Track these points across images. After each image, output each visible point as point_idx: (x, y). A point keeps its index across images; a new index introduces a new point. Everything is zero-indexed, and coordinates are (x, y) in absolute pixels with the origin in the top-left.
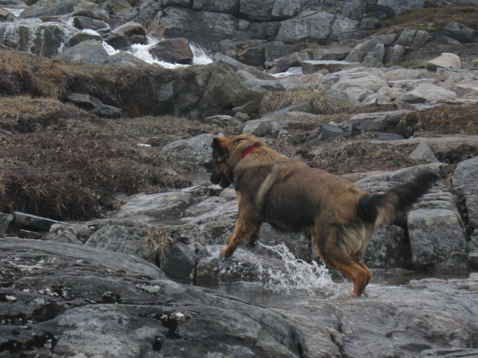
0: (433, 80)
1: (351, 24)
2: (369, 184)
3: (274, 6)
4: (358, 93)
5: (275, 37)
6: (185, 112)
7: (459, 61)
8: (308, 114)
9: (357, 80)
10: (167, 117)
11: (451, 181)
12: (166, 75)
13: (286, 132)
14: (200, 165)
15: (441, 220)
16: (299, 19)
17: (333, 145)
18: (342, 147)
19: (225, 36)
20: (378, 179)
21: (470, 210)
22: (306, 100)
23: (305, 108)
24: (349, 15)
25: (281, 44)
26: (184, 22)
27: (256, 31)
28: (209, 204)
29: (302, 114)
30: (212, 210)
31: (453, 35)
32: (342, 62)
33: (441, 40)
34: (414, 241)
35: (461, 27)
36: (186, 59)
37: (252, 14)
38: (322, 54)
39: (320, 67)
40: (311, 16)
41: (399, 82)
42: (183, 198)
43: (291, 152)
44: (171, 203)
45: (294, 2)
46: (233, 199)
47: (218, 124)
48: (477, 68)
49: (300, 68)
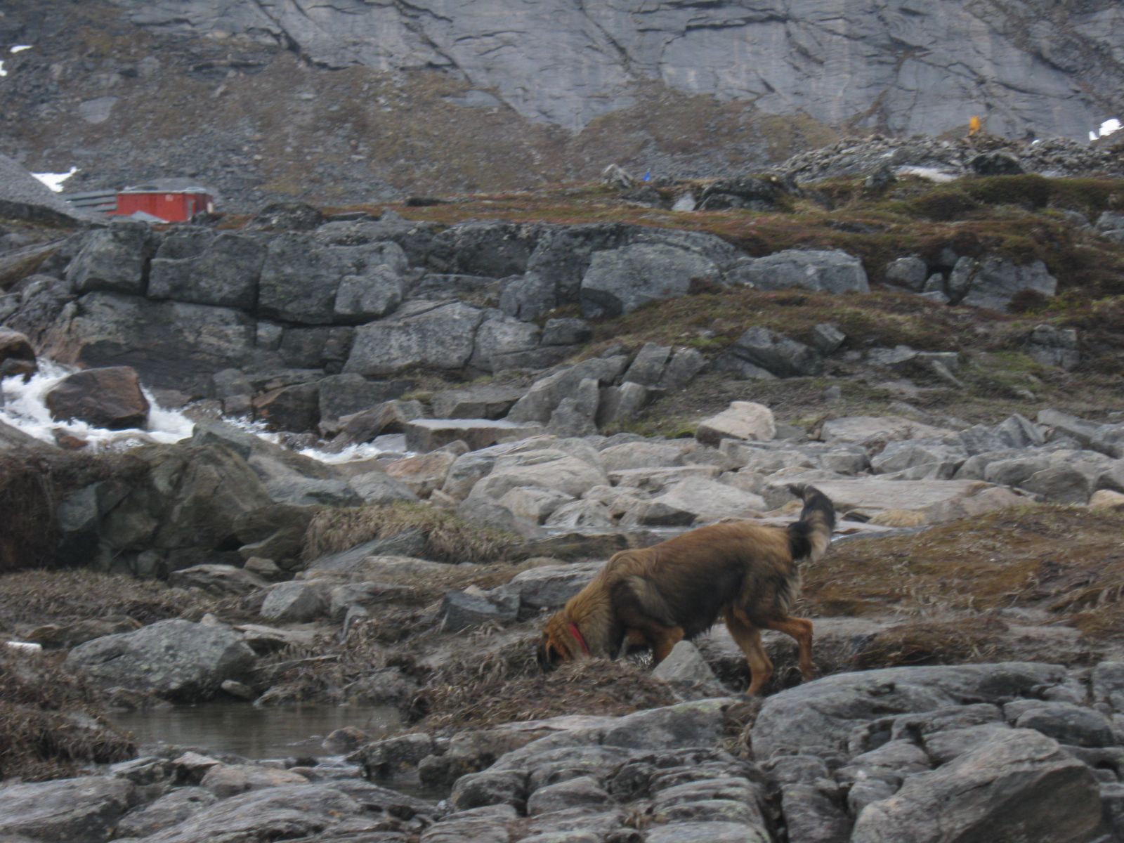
0: (710, 467)
1: (521, 332)
2: (557, 752)
3: (341, 291)
4: (537, 500)
5: (344, 362)
6: (126, 556)
7: (771, 421)
8: (418, 561)
9: (534, 469)
10: (81, 574)
11: (749, 743)
12: (81, 469)
13: (362, 612)
14: (158, 694)
16: (399, 320)
17: (474, 643)
18: (495, 650)
19: (224, 360)
20: (580, 740)
21: (792, 820)
22: (413, 527)
23: (410, 547)
24: (515, 312)
25: (358, 378)
26: (128, 327)
27: (298, 349)
28: (175, 805)
29: (403, 560)
30: (183, 819)
31: (758, 359)
32: (501, 424)
33: (730, 370)
35: (775, 340)
36: (132, 417)
37: (288, 308)
38: (453, 404)
39: (450, 435)
40: (426, 314)
41: (633, 472)
42: (112, 792)
43: (374, 662)
44: (83, 804)
45: (386, 280)
46: (233, 791)
47: (205, 586)
48: (815, 436)
49: (401, 438)
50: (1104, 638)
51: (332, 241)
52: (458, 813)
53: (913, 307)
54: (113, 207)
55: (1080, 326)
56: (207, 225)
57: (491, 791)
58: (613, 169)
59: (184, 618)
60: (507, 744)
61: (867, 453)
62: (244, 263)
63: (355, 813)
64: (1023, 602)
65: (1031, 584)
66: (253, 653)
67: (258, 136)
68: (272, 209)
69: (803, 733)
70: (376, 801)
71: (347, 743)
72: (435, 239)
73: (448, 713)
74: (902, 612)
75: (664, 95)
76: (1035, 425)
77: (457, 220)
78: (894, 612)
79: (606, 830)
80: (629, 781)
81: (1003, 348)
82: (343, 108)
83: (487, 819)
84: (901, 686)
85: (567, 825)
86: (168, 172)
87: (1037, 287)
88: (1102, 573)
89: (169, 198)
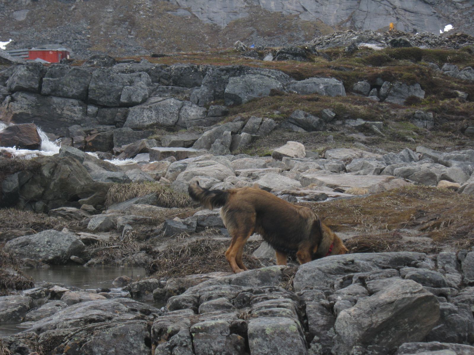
0: (278, 169)
1: (199, 111)
2: (211, 287)
3: (123, 92)
4: (205, 182)
5: (124, 123)
6: (31, 203)
7: (304, 150)
8: (154, 207)
9: (204, 168)
10: (11, 210)
11: (292, 284)
12: (12, 166)
13: (130, 228)
14: (43, 261)
15: (280, 329)
16: (147, 105)
17: (177, 241)
18: (186, 244)
19: (73, 121)
20: (221, 282)
21: (310, 317)
22: (152, 192)
23: (151, 201)
24: (196, 102)
25: (130, 130)
26: (33, 107)
27: (104, 117)
28: (50, 308)
29: (148, 206)
30: (53, 314)
31: (299, 124)
32: (190, 150)
33: (287, 128)
34: (254, 350)
35: (306, 116)
36: (34, 145)
37: (101, 100)
38: (170, 141)
39: (168, 154)
40: (159, 103)
41: (245, 170)
42: (23, 302)
43: (135, 249)
44: (11, 307)
45: (142, 88)
46: (74, 302)
47: (64, 216)
48: (323, 156)
49: (148, 155)
50: (442, 242)
51: (119, 72)
52: (170, 312)
53: (364, 103)
54: (27, 56)
55: (435, 111)
56: (67, 64)
57: (183, 303)
58: (238, 43)
59: (55, 229)
60: (190, 283)
61: (344, 164)
62: (82, 80)
63: (126, 312)
64: (408, 227)
65: (412, 219)
66: (84, 245)
67: (89, 27)
68: (94, 58)
69: (315, 280)
70: (135, 307)
71: (123, 283)
72: (163, 71)
73: (165, 270)
74: (358, 230)
75: (261, 12)
76: (415, 153)
77: (173, 63)
78: (355, 230)
79: (232, 320)
80: (242, 300)
81: (402, 120)
82: (125, 16)
83: (181, 315)
84: (357, 261)
85: (215, 318)
86: (50, 42)
87: (417, 95)
88: (442, 215)
89: (51, 53)
